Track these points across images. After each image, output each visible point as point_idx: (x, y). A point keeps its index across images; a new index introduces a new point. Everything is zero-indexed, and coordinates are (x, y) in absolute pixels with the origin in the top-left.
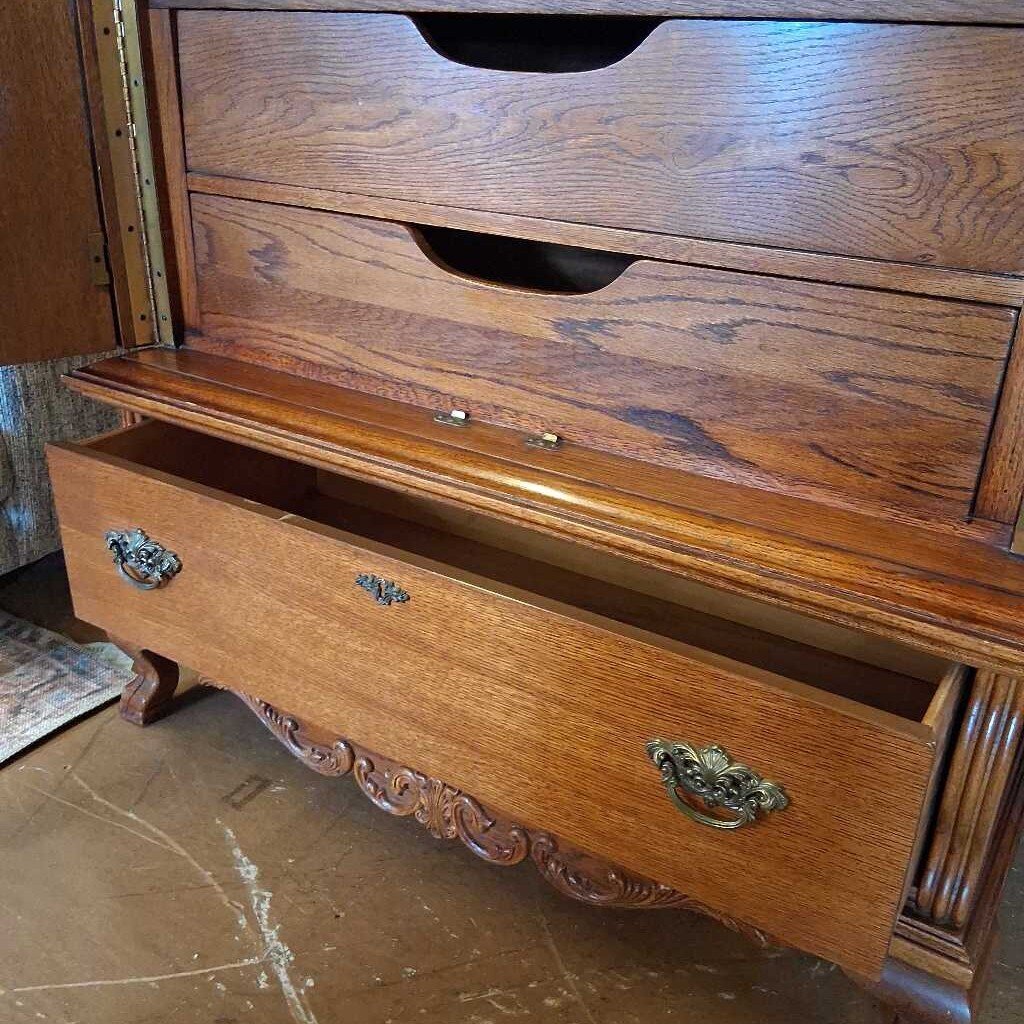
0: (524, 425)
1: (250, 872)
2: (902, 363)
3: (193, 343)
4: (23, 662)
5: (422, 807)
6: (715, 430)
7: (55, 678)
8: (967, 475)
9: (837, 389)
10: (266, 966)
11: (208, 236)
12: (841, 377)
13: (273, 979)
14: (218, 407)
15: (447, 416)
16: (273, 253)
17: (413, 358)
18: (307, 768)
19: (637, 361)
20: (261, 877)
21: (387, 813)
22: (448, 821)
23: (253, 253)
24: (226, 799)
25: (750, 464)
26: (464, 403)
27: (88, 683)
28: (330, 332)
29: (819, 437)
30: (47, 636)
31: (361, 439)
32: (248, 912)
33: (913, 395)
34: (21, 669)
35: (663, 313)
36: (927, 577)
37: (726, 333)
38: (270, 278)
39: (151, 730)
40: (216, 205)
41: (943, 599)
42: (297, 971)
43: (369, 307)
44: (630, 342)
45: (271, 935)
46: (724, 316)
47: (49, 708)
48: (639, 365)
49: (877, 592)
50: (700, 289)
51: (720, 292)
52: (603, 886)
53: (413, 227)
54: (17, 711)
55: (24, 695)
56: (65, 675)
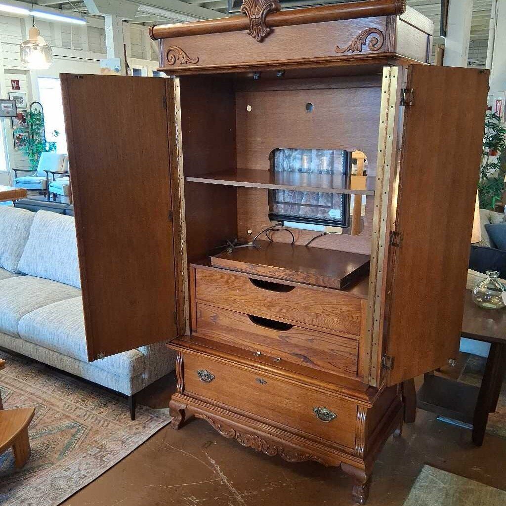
0: (273, 356)
1: (213, 462)
2: (342, 349)
3: (194, 334)
4: (141, 415)
5: (253, 444)
6: (311, 359)
7: (151, 418)
8: (355, 369)
9: (331, 352)
10: (222, 480)
11: (200, 312)
12: (333, 350)
13: (224, 482)
14: (206, 352)
15: (256, 353)
16: (216, 317)
17: (248, 341)
18: (224, 437)
19: (295, 344)
20: (216, 463)
21: (244, 446)
22: (259, 447)
23: (211, 316)
24: (203, 446)
25: (318, 365)
26: (260, 351)
27: (160, 420)
28: (229, 334)
29: (330, 361)
30: (145, 408)
31: (239, 360)
32: (215, 470)
33: (344, 354)
34: (141, 417)
35: (300, 336)
36: (347, 389)
37: (311, 341)
38: (216, 322)
39: (181, 431)
40: (203, 306)
41: (350, 393)
42: (229, 481)
43: (238, 330)
44: (294, 341)
45: (221, 474)
46: (311, 338)
47: (153, 426)
48: (296, 346)
49: (338, 391)
50: (306, 333)
51: (310, 333)
52: (294, 457)
53: (249, 315)
54: (144, 427)
55: (145, 423)
56: (153, 418)
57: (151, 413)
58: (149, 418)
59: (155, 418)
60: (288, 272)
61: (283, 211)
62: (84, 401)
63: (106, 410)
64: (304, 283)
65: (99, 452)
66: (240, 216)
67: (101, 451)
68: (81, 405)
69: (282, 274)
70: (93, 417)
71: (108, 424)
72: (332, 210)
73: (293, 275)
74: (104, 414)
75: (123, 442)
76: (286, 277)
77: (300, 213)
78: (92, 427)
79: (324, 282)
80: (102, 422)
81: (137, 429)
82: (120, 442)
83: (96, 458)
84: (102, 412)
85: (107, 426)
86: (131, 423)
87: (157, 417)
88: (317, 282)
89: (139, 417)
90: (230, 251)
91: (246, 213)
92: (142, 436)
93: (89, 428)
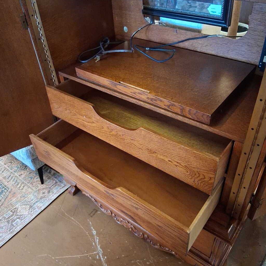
1: (94, 232)
4: (49, 179)
5: (125, 225)
10: (98, 254)
13: (99, 257)
20: (97, 234)
22: (130, 228)
24: (90, 215)
27: (62, 185)
32: (95, 242)
42: (103, 255)
45: (99, 247)
47: (55, 191)
54: (49, 192)
55: (50, 188)
56: (57, 182)
57: (56, 178)
58: (54, 182)
59: (59, 183)
60: (151, 96)
61: (159, 5)
62: (11, 163)
63: (25, 172)
64: (168, 111)
65: (12, 216)
66: (115, 11)
67: (13, 215)
68: (8, 167)
69: (144, 97)
70: (14, 179)
71: (24, 187)
72: (211, 5)
73: (156, 100)
74: (23, 176)
75: (31, 207)
76: (149, 101)
77: (177, 7)
78: (12, 190)
79: (190, 114)
80: (19, 185)
81: (44, 193)
82: (28, 206)
83: (8, 222)
84: (22, 174)
85: (22, 189)
86: (41, 186)
87: (60, 182)
88: (182, 112)
89: (47, 181)
90: (98, 59)
91: (121, 8)
92: (46, 201)
93: (10, 190)
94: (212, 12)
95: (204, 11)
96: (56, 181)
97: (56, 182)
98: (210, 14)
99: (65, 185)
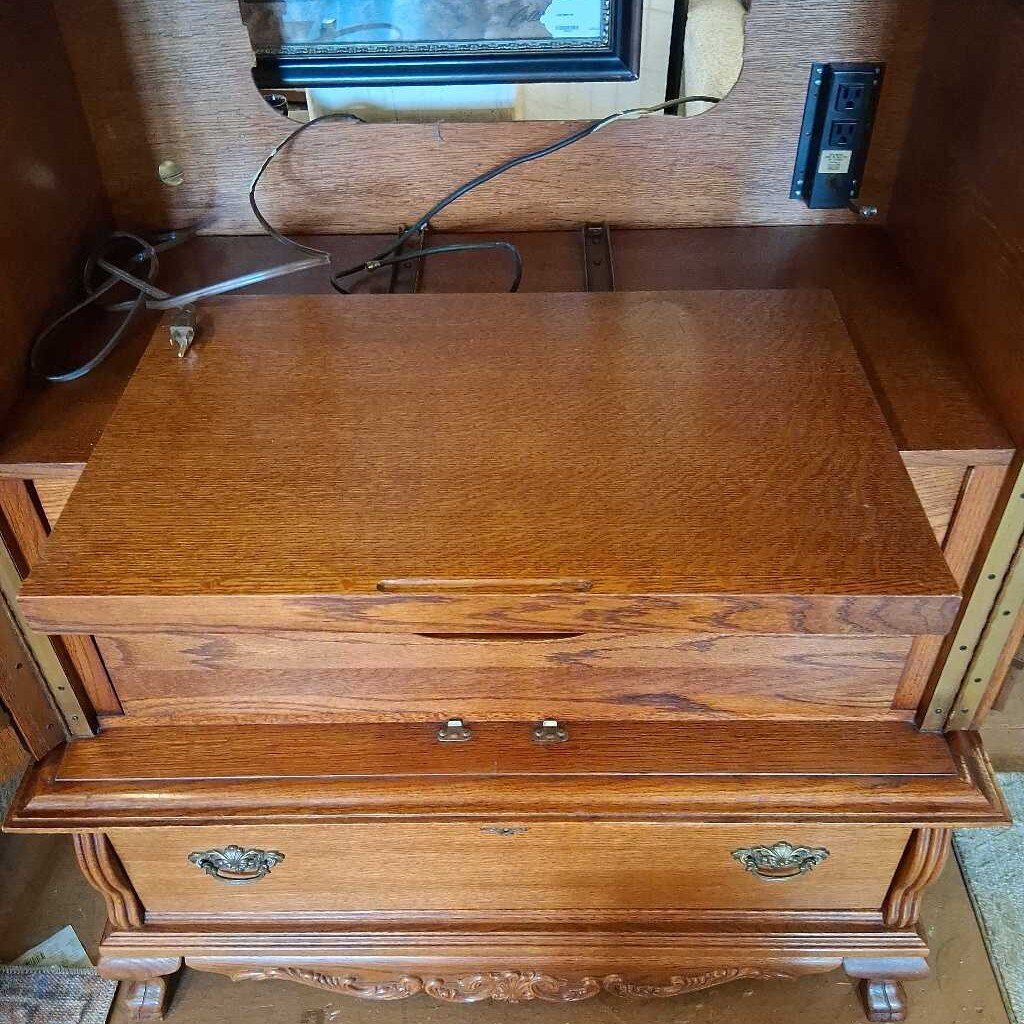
3: (110, 723)
5: (497, 992)
6: (697, 698)
8: (887, 694)
9: (794, 663)
22: (524, 993)
25: (728, 712)
29: (781, 691)
33: (851, 661)
37: (704, 645)
44: (619, 660)
56: (37, 1008)
58: (21, 1013)
59: (46, 1007)
87: (51, 995)
88: (797, 623)
94: (562, 28)
95: (525, 30)
96: (25, 1005)
97: (33, 1011)
98: (551, 38)
99: (89, 999)
